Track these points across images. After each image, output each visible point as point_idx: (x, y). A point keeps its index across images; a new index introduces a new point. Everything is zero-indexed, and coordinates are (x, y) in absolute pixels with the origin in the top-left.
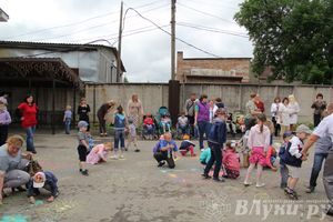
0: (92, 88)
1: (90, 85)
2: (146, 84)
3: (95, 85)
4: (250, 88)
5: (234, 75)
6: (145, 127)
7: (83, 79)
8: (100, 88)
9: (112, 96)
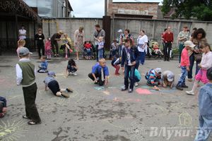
0: (47, 22)
1: (45, 19)
2: (86, 19)
3: (49, 19)
4: (160, 23)
5: (147, 14)
6: (85, 50)
7: (40, 15)
8: (53, 22)
9: (62, 27)
